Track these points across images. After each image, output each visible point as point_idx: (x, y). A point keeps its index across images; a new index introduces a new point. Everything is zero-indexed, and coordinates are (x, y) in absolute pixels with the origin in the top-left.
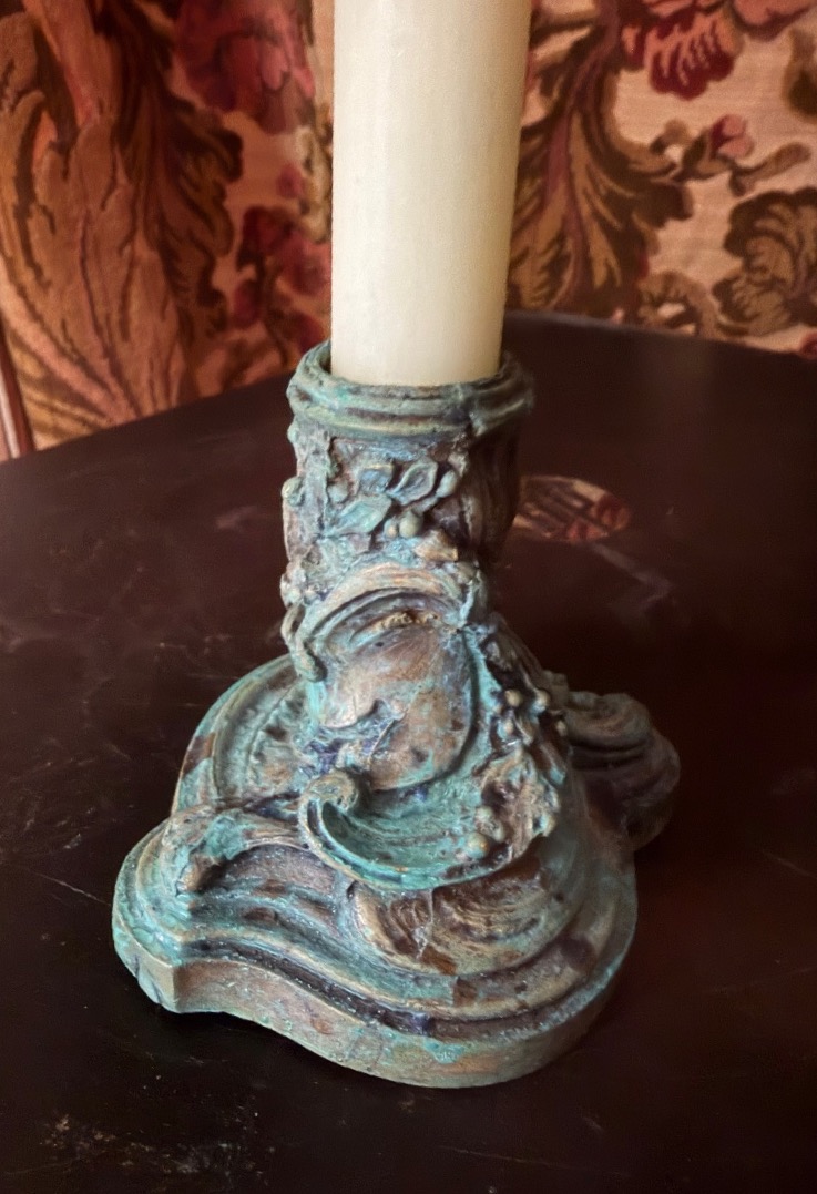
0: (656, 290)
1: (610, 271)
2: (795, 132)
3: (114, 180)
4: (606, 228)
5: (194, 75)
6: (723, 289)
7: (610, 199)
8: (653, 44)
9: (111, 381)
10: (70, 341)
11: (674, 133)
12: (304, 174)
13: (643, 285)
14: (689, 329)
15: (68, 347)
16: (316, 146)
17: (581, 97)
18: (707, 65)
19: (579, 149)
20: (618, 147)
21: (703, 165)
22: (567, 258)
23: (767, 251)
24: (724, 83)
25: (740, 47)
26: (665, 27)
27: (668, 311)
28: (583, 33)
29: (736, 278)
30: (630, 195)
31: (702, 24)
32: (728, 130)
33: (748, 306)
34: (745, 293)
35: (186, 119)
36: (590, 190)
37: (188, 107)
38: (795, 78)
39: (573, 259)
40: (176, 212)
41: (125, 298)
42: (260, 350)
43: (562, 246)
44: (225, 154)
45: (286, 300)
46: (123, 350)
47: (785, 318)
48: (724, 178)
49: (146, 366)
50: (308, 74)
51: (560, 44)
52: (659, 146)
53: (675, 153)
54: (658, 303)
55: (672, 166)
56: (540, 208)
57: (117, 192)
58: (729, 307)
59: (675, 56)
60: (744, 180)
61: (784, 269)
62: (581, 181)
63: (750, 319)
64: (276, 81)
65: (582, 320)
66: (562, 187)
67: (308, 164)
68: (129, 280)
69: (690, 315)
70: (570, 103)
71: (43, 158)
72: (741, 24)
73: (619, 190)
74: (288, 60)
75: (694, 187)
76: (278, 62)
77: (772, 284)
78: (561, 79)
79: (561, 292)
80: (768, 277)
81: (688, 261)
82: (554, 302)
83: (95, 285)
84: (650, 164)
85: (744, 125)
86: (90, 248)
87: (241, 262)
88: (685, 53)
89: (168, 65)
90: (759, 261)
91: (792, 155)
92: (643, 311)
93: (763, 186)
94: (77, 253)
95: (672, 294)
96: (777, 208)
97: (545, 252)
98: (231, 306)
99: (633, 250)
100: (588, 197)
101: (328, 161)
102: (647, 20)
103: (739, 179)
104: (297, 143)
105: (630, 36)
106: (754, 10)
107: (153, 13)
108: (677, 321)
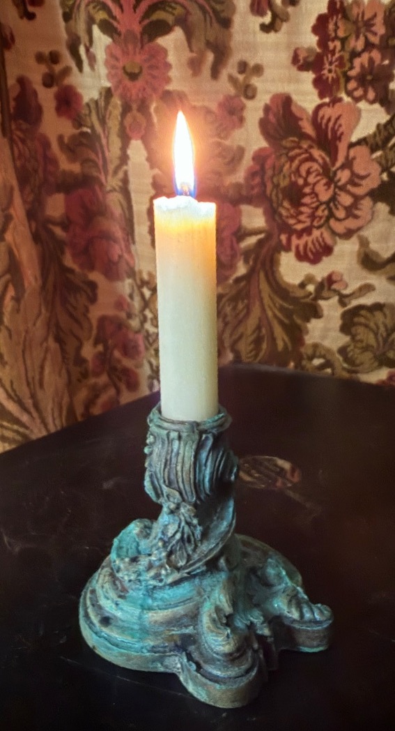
0: (310, 352)
1: (285, 344)
2: (366, 278)
3: (40, 311)
4: (281, 323)
5: (74, 256)
6: (343, 351)
7: (282, 309)
8: (296, 241)
9: (32, 410)
10: (14, 391)
11: (309, 279)
12: (129, 300)
13: (303, 350)
14: (329, 370)
15: (12, 394)
16: (135, 288)
17: (263, 264)
18: (321, 250)
19: (264, 286)
20: (284, 286)
21: (325, 294)
22: (264, 336)
23: (361, 332)
24: (329, 258)
25: (335, 243)
26: (300, 234)
27: (317, 362)
28: (262, 236)
29: (349, 346)
30: (291, 307)
31: (316, 233)
32: (334, 278)
33: (357, 358)
34: (354, 353)
35: (70, 276)
36: (272, 305)
37: (71, 271)
38: (363, 255)
39: (266, 338)
40: (64, 320)
41: (42, 367)
42: (105, 387)
43: (260, 331)
44: (89, 291)
45: (119, 361)
46: (40, 394)
47: (376, 364)
48: (336, 298)
49: (51, 402)
50: (132, 256)
51: (252, 240)
52: (302, 285)
53: (311, 288)
54: (311, 358)
55: (310, 294)
56: (248, 314)
57: (42, 317)
58: (346, 359)
59: (306, 246)
60: (346, 300)
61: (371, 340)
62: (267, 301)
63: (358, 366)
64: (116, 258)
65: (273, 368)
66: (257, 303)
67: (131, 296)
68: (45, 359)
69: (328, 364)
70: (259, 266)
71: (8, 304)
72: (334, 233)
73: (286, 305)
74: (122, 250)
75: (321, 303)
76: (117, 250)
77: (367, 348)
78: (253, 256)
79: (262, 354)
80: (364, 344)
81: (324, 337)
82: (259, 358)
83: (29, 362)
84: (300, 293)
85: (342, 275)
86: (27, 343)
87: (96, 343)
88: (310, 244)
89: (63, 253)
90: (358, 337)
91: (367, 288)
92: (304, 363)
93: (354, 303)
94: (21, 347)
95: (318, 354)
96: (363, 312)
97: (252, 334)
98: (91, 366)
99: (296, 334)
100: (271, 309)
101: (142, 296)
102: (290, 231)
103: (343, 300)
104: (126, 286)
105: (283, 238)
106: (339, 227)
107: (58, 231)
108: (322, 367)
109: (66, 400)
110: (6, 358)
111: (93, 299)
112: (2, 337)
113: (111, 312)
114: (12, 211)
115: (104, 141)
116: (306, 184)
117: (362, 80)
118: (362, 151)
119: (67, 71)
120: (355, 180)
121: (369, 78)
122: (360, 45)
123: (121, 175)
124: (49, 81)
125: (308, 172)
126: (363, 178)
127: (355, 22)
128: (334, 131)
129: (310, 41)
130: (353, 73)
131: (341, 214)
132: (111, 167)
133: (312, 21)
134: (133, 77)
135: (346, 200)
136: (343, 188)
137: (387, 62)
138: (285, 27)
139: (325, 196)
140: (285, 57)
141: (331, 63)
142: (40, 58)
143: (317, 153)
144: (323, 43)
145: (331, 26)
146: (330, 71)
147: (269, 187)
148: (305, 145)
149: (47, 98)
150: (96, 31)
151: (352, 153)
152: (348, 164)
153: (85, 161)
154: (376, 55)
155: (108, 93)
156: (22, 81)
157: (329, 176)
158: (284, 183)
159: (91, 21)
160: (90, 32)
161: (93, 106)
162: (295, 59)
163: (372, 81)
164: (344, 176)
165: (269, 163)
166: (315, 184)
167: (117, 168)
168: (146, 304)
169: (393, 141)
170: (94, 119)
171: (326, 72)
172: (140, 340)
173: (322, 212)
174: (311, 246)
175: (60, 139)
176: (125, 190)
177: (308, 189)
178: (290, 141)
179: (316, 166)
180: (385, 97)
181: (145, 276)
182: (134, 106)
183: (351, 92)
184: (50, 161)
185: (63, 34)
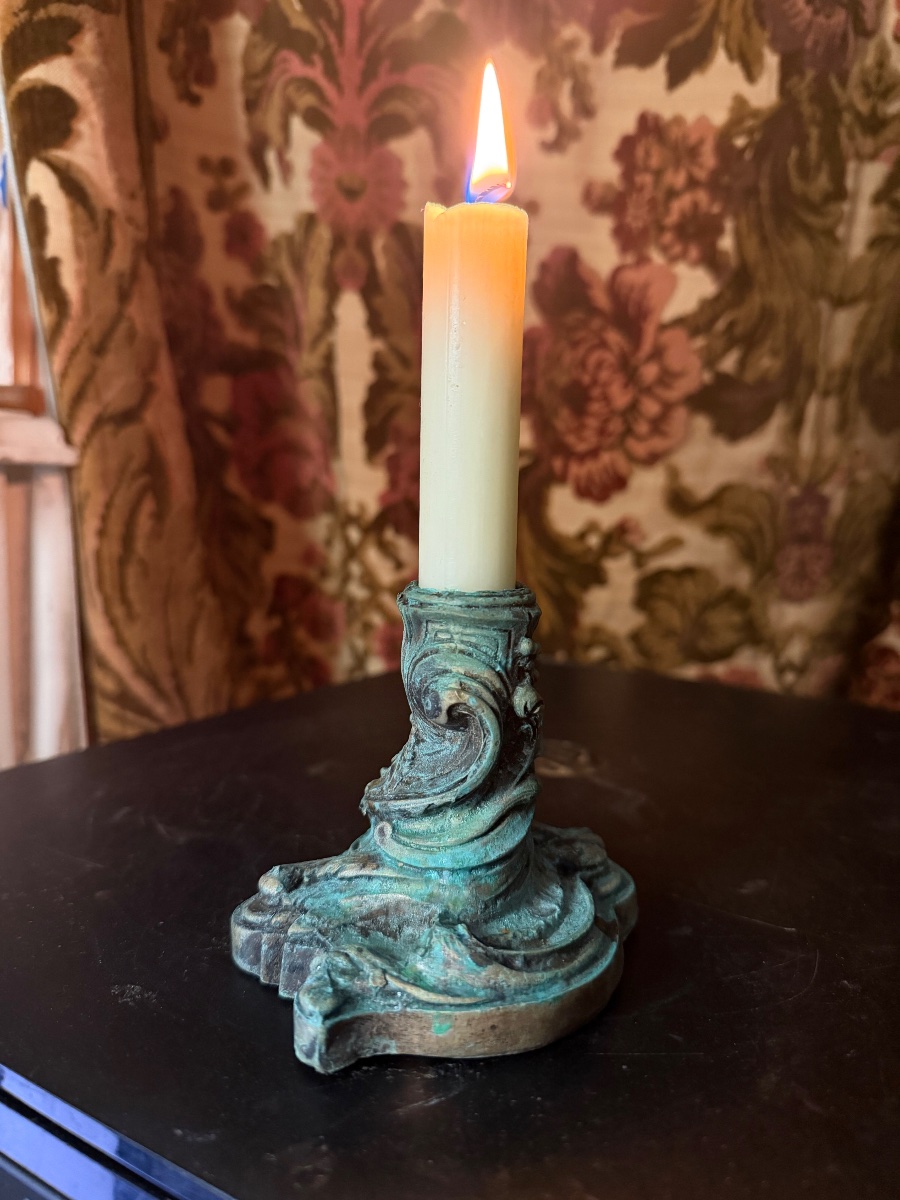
0: (587, 637)
1: (552, 621)
2: (672, 527)
4: (549, 593)
5: (244, 477)
6: (636, 637)
7: (552, 572)
8: (576, 470)
9: (173, 696)
10: (147, 662)
11: (592, 527)
12: (324, 549)
13: (576, 634)
14: (612, 666)
15: (143, 667)
16: (335, 530)
18: (610, 483)
19: (525, 538)
20: (554, 537)
21: (615, 548)
23: (664, 609)
24: (623, 495)
25: (631, 473)
26: (582, 458)
27: (597, 654)
29: (644, 630)
30: (563, 569)
31: (606, 458)
32: (628, 527)
33: (653, 647)
36: (536, 566)
37: (237, 498)
38: (669, 493)
41: (193, 631)
42: (281, 683)
44: (265, 533)
45: (303, 645)
46: (186, 672)
47: (681, 657)
48: (627, 557)
50: (333, 478)
52: (582, 536)
53: (594, 541)
54: (589, 646)
55: (592, 549)
57: (193, 554)
58: (640, 650)
59: (590, 477)
60: (644, 560)
61: (676, 620)
63: (657, 657)
64: (307, 484)
67: (329, 543)
68: (196, 618)
69: (614, 656)
71: (144, 523)
72: (631, 458)
73: (556, 565)
75: (609, 563)
76: (309, 471)
77: (669, 633)
80: (665, 627)
81: (609, 615)
83: (173, 619)
84: (576, 548)
85: (639, 522)
86: (172, 589)
87: (270, 614)
88: (595, 475)
89: (227, 468)
90: (659, 616)
91: (673, 544)
92: (578, 652)
93: (655, 564)
94: (162, 594)
95: (598, 641)
96: (667, 580)
98: (260, 649)
99: (569, 608)
101: (346, 540)
102: (568, 453)
103: (640, 559)
104: (320, 527)
105: (558, 464)
106: (640, 449)
107: (220, 434)
108: (604, 661)
109: (226, 690)
110: (138, 608)
111: (268, 545)
112: (132, 573)
113: (294, 568)
114: (156, 378)
115: (297, 296)
116: (595, 382)
117: (682, 232)
118: (676, 339)
119: (244, 189)
120: (667, 377)
121: (692, 229)
122: (679, 179)
123: (322, 349)
124: (218, 200)
125: (599, 365)
126: (676, 376)
127: (674, 148)
128: (639, 306)
129: (609, 172)
130: (673, 218)
131: (643, 428)
132: (307, 336)
133: (612, 142)
134: (351, 194)
135: (651, 408)
136: (648, 391)
137: (716, 209)
138: (574, 148)
139: (621, 398)
140: (574, 192)
141: (638, 206)
142: (204, 164)
143: (614, 337)
144: (629, 174)
145: (640, 152)
146: (636, 218)
148: (596, 323)
149: (211, 226)
150: (297, 125)
151: (667, 337)
152: (658, 354)
153: (267, 329)
154: (702, 196)
155: (309, 222)
156: (176, 193)
157: (628, 370)
158: (563, 380)
159: (289, 109)
160: (285, 127)
161: (283, 243)
162: (587, 196)
163: (697, 234)
164: (650, 372)
166: (606, 385)
167: (318, 338)
168: (352, 553)
169: (721, 325)
170: (284, 264)
171: (629, 219)
172: (339, 611)
173: (616, 426)
174: (597, 478)
175: (229, 293)
176: (328, 374)
177: (596, 392)
178: (574, 316)
179: (610, 358)
180: (711, 260)
181: (353, 509)
182: (351, 241)
183: (665, 249)
184: (211, 322)
185: (243, 134)
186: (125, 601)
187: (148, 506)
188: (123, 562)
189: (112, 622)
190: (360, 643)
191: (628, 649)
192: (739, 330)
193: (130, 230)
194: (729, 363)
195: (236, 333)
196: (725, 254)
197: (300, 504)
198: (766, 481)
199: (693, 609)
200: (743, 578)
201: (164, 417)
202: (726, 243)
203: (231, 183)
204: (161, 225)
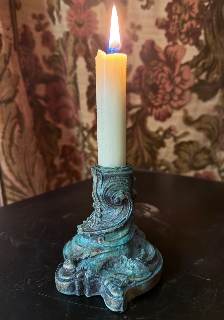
0: (159, 163)
1: (149, 159)
2: (186, 129)
3: (33, 138)
4: (147, 150)
5: (50, 115)
6: (175, 163)
7: (148, 143)
8: (155, 111)
9: (29, 187)
10: (19, 176)
11: (160, 129)
12: (77, 137)
13: (156, 162)
14: (167, 172)
15: (19, 178)
16: (80, 132)
17: (140, 122)
18: (166, 115)
19: (140, 133)
20: (148, 132)
21: (168, 135)
22: (139, 156)
23: (183, 154)
24: (170, 119)
25: (172, 112)
26: (157, 107)
27: (163, 168)
28: (139, 109)
29: (177, 160)
31: (164, 107)
32: (172, 129)
33: (180, 166)
34: (180, 164)
35: (49, 125)
36: (143, 141)
37: (49, 123)
38: (185, 118)
40: (45, 146)
42: (65, 179)
43: (138, 153)
44: (57, 133)
45: (72, 167)
46: (32, 179)
47: (188, 169)
48: (172, 138)
49: (39, 183)
50: (78, 116)
51: (134, 111)
52: (157, 132)
53: (161, 133)
54: (160, 166)
55: (161, 136)
56: (132, 145)
57: (34, 142)
58: (176, 166)
59: (159, 113)
60: (177, 139)
61: (187, 157)
62: (141, 139)
63: (181, 169)
64: (71, 117)
65: (143, 170)
66: (137, 141)
67: (78, 135)
68: (35, 162)
69: (168, 168)
70: (138, 123)
71: (16, 134)
72: (172, 107)
73: (150, 141)
74: (74, 113)
75: (166, 140)
76: (71, 113)
77: (185, 161)
78: (135, 118)
79: (138, 163)
80: (183, 160)
81: (166, 156)
82: (136, 166)
83: (27, 163)
84: (156, 136)
85: (175, 127)
87: (61, 158)
89: (45, 113)
90: (182, 156)
91: (186, 134)
92: (157, 168)
93: (180, 140)
95: (163, 164)
96: (184, 145)
97: (133, 155)
98: (58, 168)
99: (154, 154)
100: (143, 143)
101: (83, 135)
102: (153, 106)
103: (175, 138)
104: (75, 131)
105: (149, 109)
106: (175, 104)
107: (42, 102)
108: (165, 170)
109: (46, 183)
110: (16, 160)
111: (59, 136)
112: (13, 149)
113: (68, 143)
114: (18, 88)
115: (65, 58)
116: (160, 83)
117: (187, 34)
118: (186, 69)
119: (47, 24)
120: (183, 81)
121: (190, 33)
122: (187, 17)
123: (73, 75)
124: (39, 28)
125: (162, 78)
126: (186, 81)
127: (185, 7)
128: (174, 59)
129: (164, 15)
130: (184, 30)
131: (176, 98)
132: (68, 71)
133: (165, 5)
134: (80, 25)
135: (178, 91)
136: (177, 86)
137: (198, 26)
138: (152, 7)
139: (169, 89)
140: (153, 22)
141: (173, 26)
142: (34, 16)
143: (166, 69)
144: (170, 16)
145: (174, 8)
146: (173, 30)
147: (143, 85)
148: (160, 64)
149: (37, 36)
150: (62, 3)
151: (183, 68)
152: (180, 74)
153: (56, 69)
154: (194, 22)
155: (67, 34)
156: (25, 27)
157: (171, 79)
158: (150, 83)
160: (59, 4)
161: (60, 41)
162: (157, 23)
163: (192, 35)
164: (178, 80)
165: (144, 73)
166: (164, 84)
167: (72, 71)
168: (85, 139)
169: (200, 64)
170: (61, 48)
171: (170, 30)
172: (82, 156)
173: (167, 97)
174: (161, 114)
175: (44, 57)
176: (75, 83)
177: (161, 86)
178: (153, 63)
179: (165, 75)
180: (197, 43)
181: (85, 125)
182: (80, 40)
183: (182, 40)
184: (39, 67)
185: (46, 6)
186: (11, 158)
187: (18, 128)
188: (10, 146)
189: (8, 165)
190: (89, 166)
191: (172, 166)
192: (206, 66)
193: (8, 40)
194: (203, 77)
195: (46, 70)
196: (201, 41)
197: (69, 124)
198: (216, 114)
199: (192, 154)
200: (208, 144)
201: (22, 100)
202: (202, 38)
203: (43, 22)
204: (20, 37)
